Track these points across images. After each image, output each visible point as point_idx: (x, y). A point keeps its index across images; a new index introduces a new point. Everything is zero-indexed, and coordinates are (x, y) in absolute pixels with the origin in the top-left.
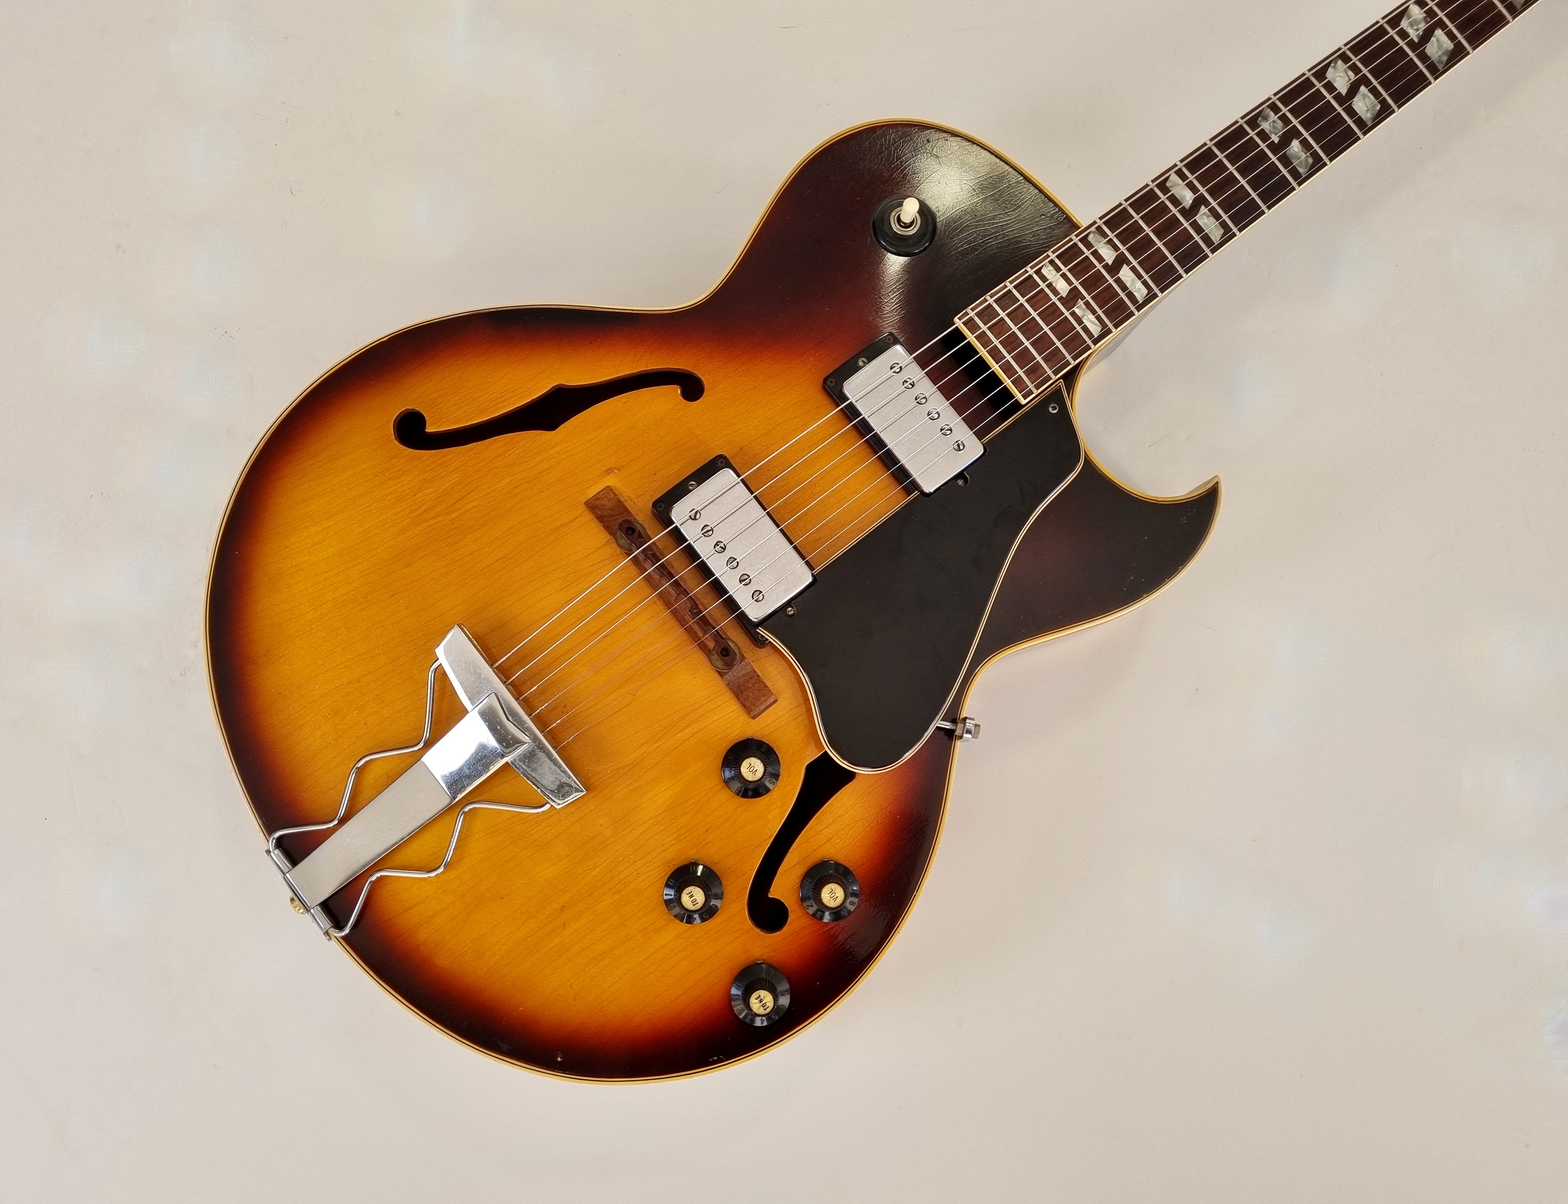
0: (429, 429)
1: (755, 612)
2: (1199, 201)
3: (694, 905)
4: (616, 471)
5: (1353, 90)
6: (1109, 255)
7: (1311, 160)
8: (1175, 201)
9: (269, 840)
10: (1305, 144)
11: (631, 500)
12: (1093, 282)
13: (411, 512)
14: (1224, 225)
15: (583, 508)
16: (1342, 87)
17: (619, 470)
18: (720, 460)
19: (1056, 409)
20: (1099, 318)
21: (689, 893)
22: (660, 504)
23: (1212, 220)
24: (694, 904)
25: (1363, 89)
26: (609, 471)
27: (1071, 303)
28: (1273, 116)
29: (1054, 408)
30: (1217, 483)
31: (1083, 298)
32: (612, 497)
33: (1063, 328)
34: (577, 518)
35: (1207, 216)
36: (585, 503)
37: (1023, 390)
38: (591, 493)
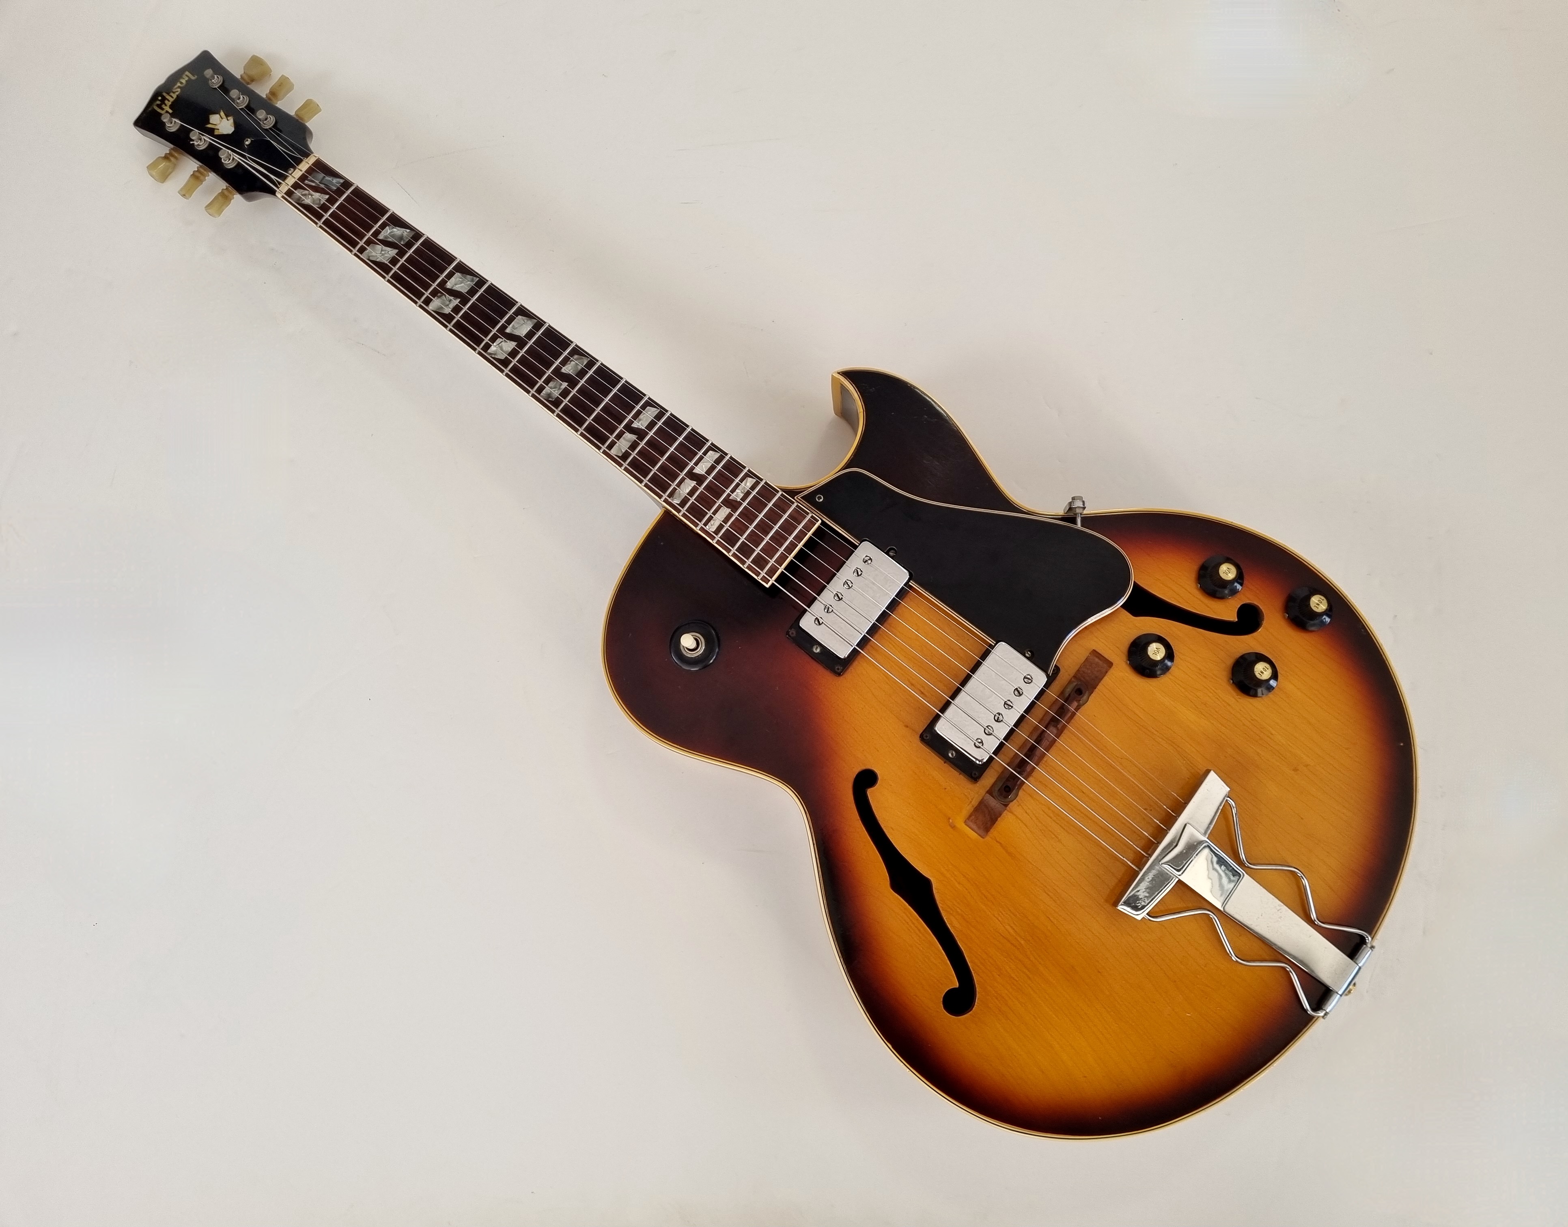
0: (956, 984)
1: (1040, 679)
2: (629, 428)
4: (951, 820)
5: (511, 337)
6: (690, 484)
7: (576, 356)
8: (633, 446)
9: (1316, 1017)
10: (565, 362)
11: (971, 802)
12: (714, 491)
13: (1029, 978)
14: (644, 407)
15: (988, 838)
16: (510, 346)
17: (949, 819)
18: (925, 738)
19: (821, 498)
20: (742, 480)
21: (1260, 674)
22: (973, 775)
23: (641, 416)
24: (1267, 670)
25: (508, 331)
26: (953, 827)
27: (734, 503)
28: (547, 390)
29: (819, 498)
30: (839, 373)
31: (729, 495)
32: (973, 816)
33: (758, 504)
34: (997, 841)
35: (640, 420)
36: (983, 838)
37: (811, 523)
38: (973, 835)
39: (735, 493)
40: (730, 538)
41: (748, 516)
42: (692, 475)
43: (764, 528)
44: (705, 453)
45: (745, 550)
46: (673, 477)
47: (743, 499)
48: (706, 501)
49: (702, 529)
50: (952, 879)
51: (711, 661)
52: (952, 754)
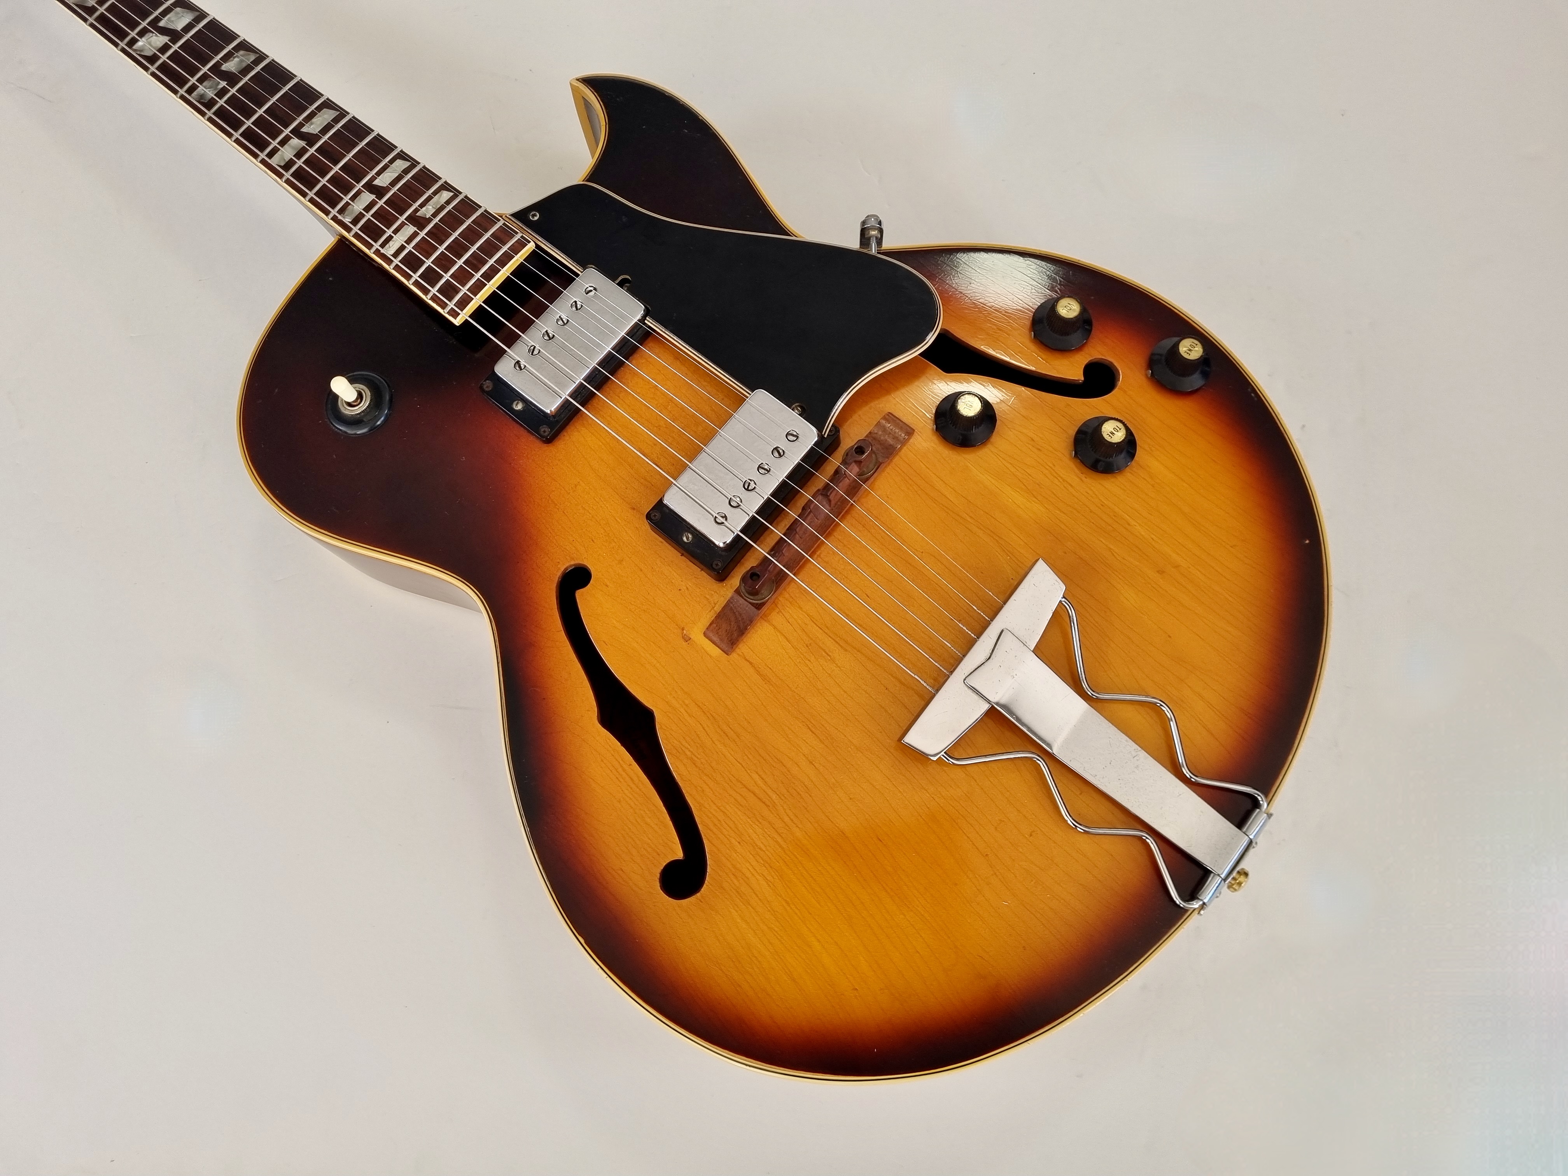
0: (679, 854)
1: (809, 436)
2: (296, 132)
3: (1120, 429)
4: (685, 631)
5: (164, 31)
7: (242, 52)
8: (299, 154)
9: (1192, 909)
10: (227, 57)
11: (713, 608)
14: (319, 109)
15: (734, 656)
16: (162, 40)
17: (683, 629)
18: (653, 518)
19: (536, 216)
21: (1110, 436)
22: (714, 566)
23: (314, 120)
24: (1118, 429)
25: (162, 24)
26: (687, 639)
27: (422, 220)
28: (201, 89)
29: (534, 215)
30: (578, 80)
32: (715, 625)
34: (746, 660)
35: (312, 124)
36: (727, 654)
37: (521, 244)
38: (715, 651)
39: (424, 209)
40: (412, 262)
41: (438, 235)
42: (370, 187)
43: (457, 249)
44: (392, 161)
45: (431, 277)
46: (346, 189)
47: (435, 215)
48: (385, 217)
49: (377, 252)
50: (682, 710)
51: (379, 423)
52: (688, 538)
